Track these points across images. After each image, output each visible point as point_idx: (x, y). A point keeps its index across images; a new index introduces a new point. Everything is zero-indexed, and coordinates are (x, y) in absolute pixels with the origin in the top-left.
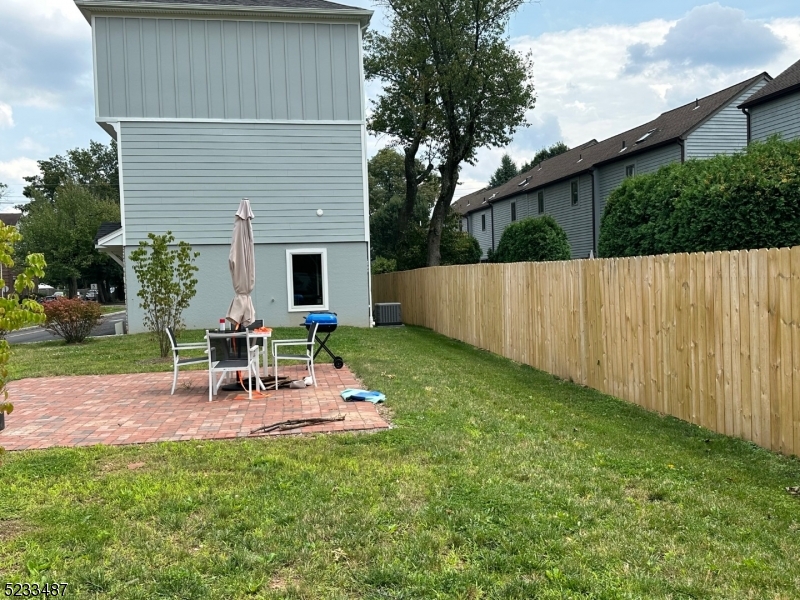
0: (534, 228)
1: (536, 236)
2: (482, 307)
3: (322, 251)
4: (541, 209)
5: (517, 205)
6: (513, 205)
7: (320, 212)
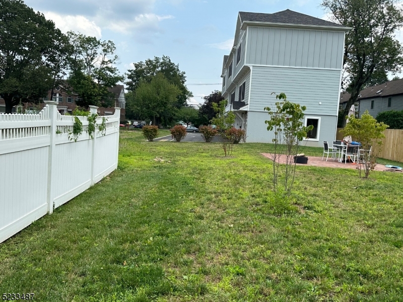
0: (398, 115)
1: (399, 118)
2: (397, 146)
3: (319, 118)
4: (389, 105)
5: (375, 103)
6: (373, 102)
7: (320, 103)
